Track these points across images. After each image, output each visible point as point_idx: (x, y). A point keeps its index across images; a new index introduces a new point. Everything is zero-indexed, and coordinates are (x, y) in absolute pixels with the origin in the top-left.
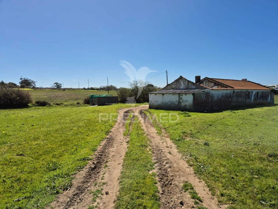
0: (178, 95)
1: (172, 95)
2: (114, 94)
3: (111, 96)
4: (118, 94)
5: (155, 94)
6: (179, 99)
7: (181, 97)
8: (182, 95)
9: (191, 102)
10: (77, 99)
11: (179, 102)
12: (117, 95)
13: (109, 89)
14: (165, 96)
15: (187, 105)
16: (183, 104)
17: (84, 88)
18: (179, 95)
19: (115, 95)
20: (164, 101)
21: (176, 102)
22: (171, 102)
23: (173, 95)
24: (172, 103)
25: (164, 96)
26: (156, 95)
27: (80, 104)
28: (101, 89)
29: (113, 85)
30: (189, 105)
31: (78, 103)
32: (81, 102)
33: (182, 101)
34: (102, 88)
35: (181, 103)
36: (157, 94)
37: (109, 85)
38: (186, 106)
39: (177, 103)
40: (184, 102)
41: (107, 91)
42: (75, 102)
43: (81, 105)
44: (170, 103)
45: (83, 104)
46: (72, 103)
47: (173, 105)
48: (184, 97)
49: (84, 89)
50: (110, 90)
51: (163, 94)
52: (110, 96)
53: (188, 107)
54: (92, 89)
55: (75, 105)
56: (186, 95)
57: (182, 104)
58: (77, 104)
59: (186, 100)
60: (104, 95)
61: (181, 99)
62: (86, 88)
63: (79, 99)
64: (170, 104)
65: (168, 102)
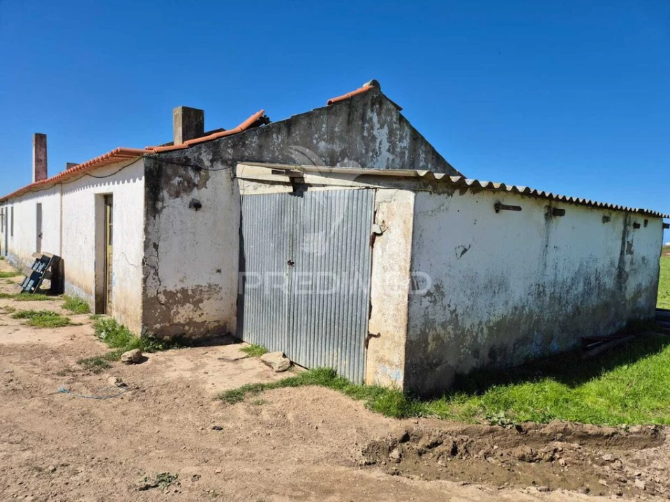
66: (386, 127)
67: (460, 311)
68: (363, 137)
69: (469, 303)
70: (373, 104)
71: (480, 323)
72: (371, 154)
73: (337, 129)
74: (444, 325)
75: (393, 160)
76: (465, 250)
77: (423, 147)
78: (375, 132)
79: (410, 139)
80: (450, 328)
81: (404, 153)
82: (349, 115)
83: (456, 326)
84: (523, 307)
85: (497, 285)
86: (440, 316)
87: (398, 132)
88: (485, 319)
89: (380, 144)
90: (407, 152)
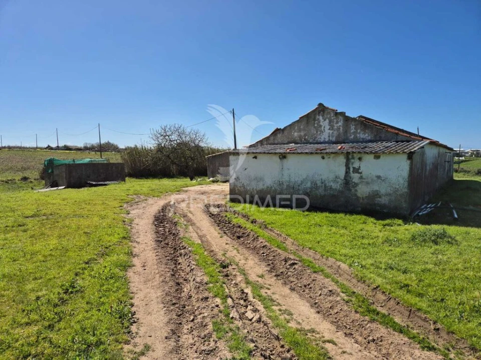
0: (342, 160)
1: (319, 157)
2: (115, 158)
3: (105, 162)
4: (124, 159)
5: (253, 155)
6: (347, 173)
7: (356, 165)
8: (360, 159)
9: (402, 181)
10: (24, 169)
11: (347, 181)
12: (120, 161)
13: (102, 148)
14: (291, 160)
15: (383, 191)
16: (363, 191)
17: (49, 146)
18: (348, 160)
19: (117, 160)
20: (286, 178)
21: (335, 181)
22: (314, 183)
23: (323, 158)
24: (319, 183)
25: (285, 160)
26: (255, 157)
27: (29, 180)
28: (86, 149)
29: (111, 142)
30: (387, 195)
31: (25, 179)
32: (34, 175)
33: (361, 178)
34: (88, 146)
35: (356, 185)
36: (259, 156)
37: (102, 142)
38: (376, 194)
39: (337, 186)
40: (368, 183)
41: (99, 153)
42: (18, 177)
43: (31, 182)
44: (309, 185)
45: (37, 179)
46: (9, 179)
47: (321, 191)
48: (369, 166)
49: (49, 148)
50: (105, 151)
51: (283, 156)
52: (103, 162)
53: (384, 200)
54: (67, 148)
55: (16, 183)
56: (377, 157)
57: (357, 188)
58: (22, 179)
59: (379, 177)
60: (87, 160)
61: (357, 170)
62: (54, 145)
63: (29, 168)
64: (311, 188)
65: (302, 182)
66: (327, 120)
67: (245, 184)
68: (315, 127)
69: (248, 183)
70: (319, 113)
71: (253, 189)
72: (319, 133)
73: (302, 127)
74: (240, 187)
75: (332, 133)
76: (246, 169)
77: (353, 123)
78: (321, 123)
79: (343, 121)
80: (242, 188)
81: (340, 128)
82: (307, 120)
83: (244, 187)
84: (271, 187)
85: (259, 179)
86: (239, 185)
87: (335, 120)
88: (255, 188)
89: (324, 127)
90: (341, 128)
